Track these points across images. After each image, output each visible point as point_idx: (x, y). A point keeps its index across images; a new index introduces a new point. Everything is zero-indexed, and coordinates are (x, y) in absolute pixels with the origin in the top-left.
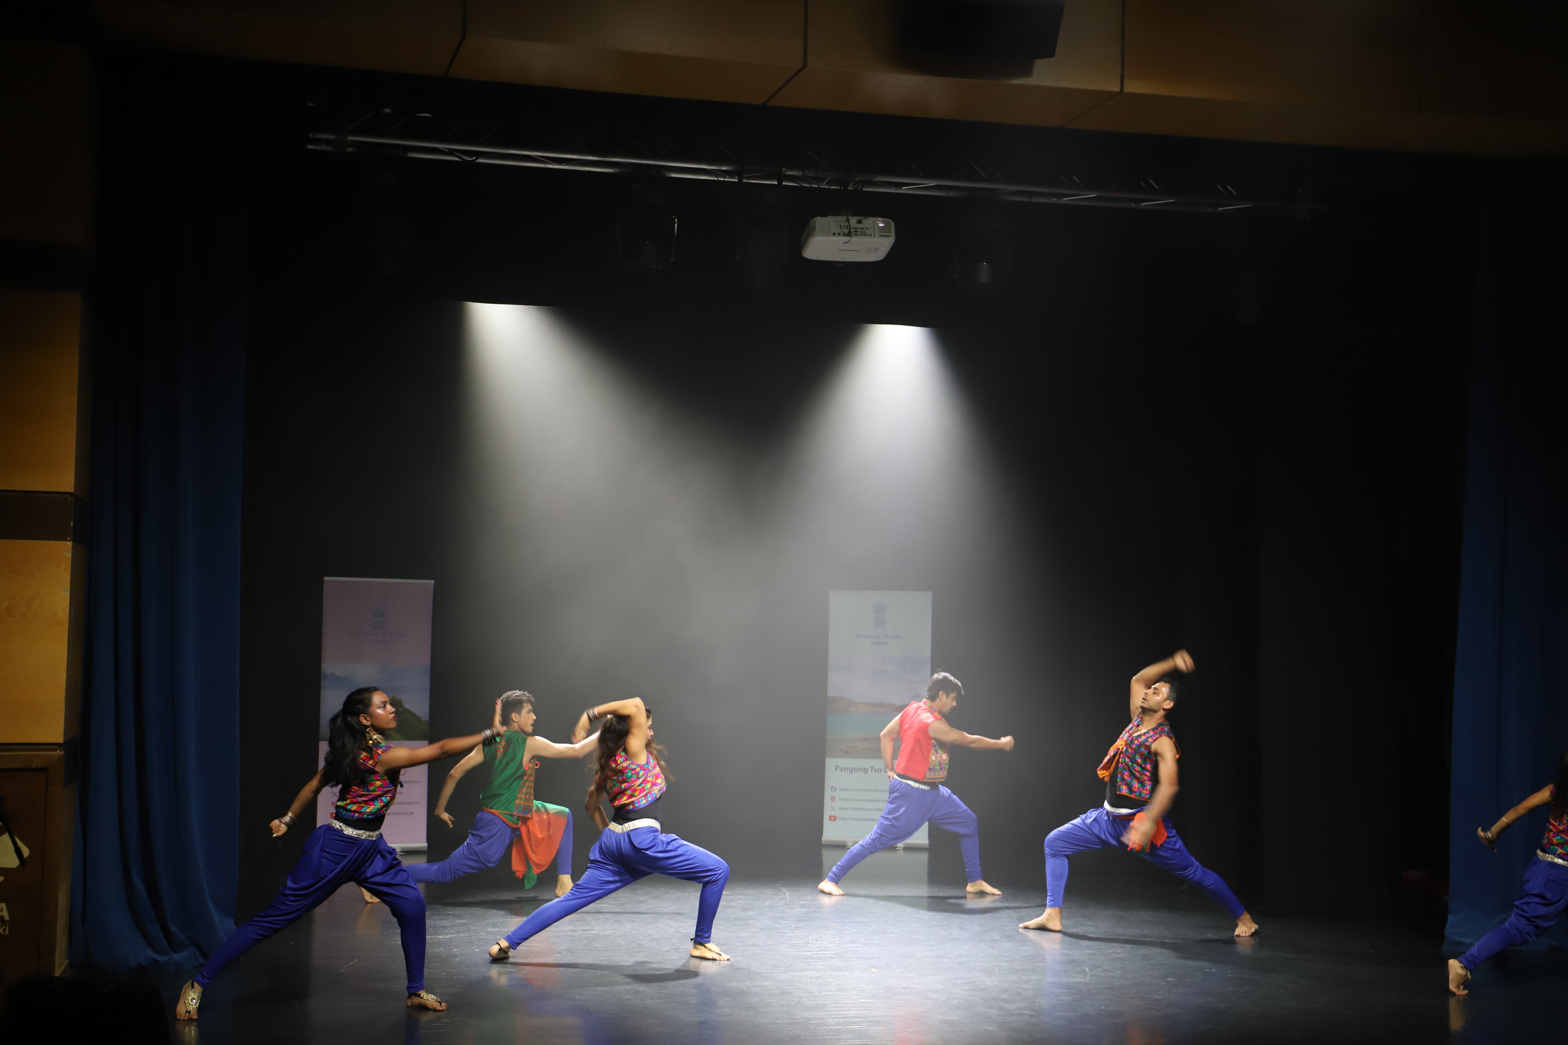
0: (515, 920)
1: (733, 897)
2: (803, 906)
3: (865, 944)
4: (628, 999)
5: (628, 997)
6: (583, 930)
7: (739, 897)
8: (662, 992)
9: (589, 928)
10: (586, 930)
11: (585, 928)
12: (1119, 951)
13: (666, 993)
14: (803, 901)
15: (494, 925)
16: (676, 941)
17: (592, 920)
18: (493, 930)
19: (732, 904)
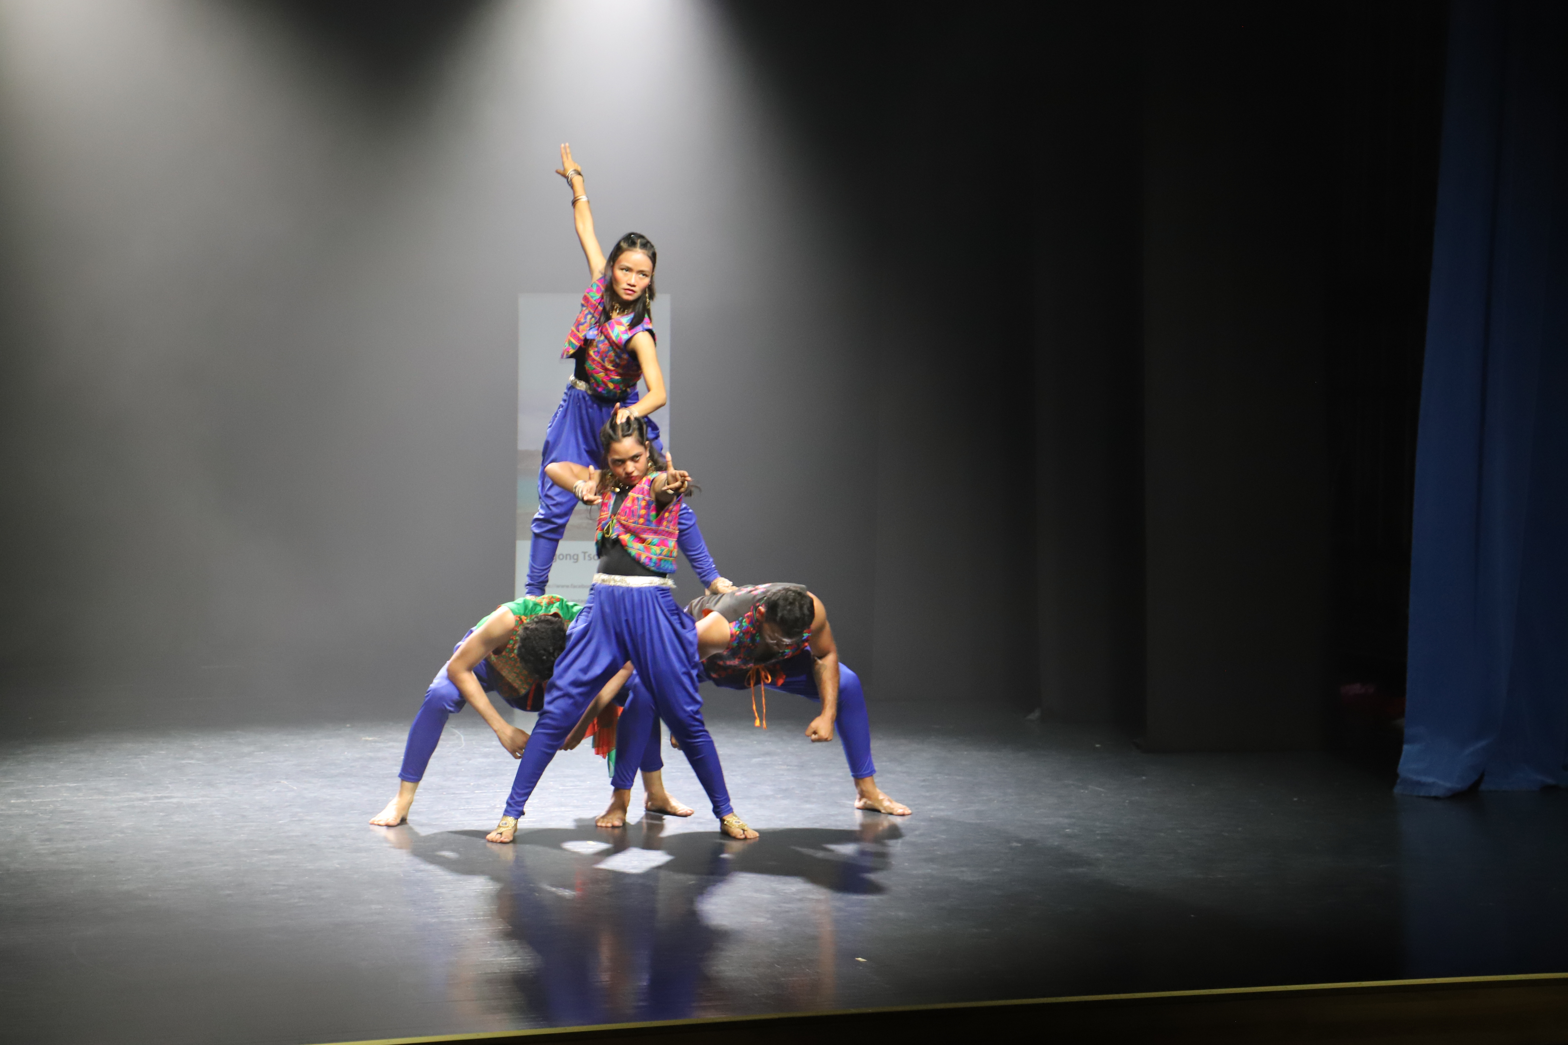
0: (51, 786)
1: (382, 745)
2: (486, 755)
3: (577, 807)
4: (229, 895)
5: (228, 892)
6: (156, 798)
7: (391, 744)
8: (280, 883)
9: (167, 795)
10: (161, 798)
11: (159, 795)
12: (942, 807)
13: (284, 885)
14: (486, 747)
15: (19, 794)
16: (299, 810)
17: (170, 783)
18: (19, 801)
19: (380, 755)
